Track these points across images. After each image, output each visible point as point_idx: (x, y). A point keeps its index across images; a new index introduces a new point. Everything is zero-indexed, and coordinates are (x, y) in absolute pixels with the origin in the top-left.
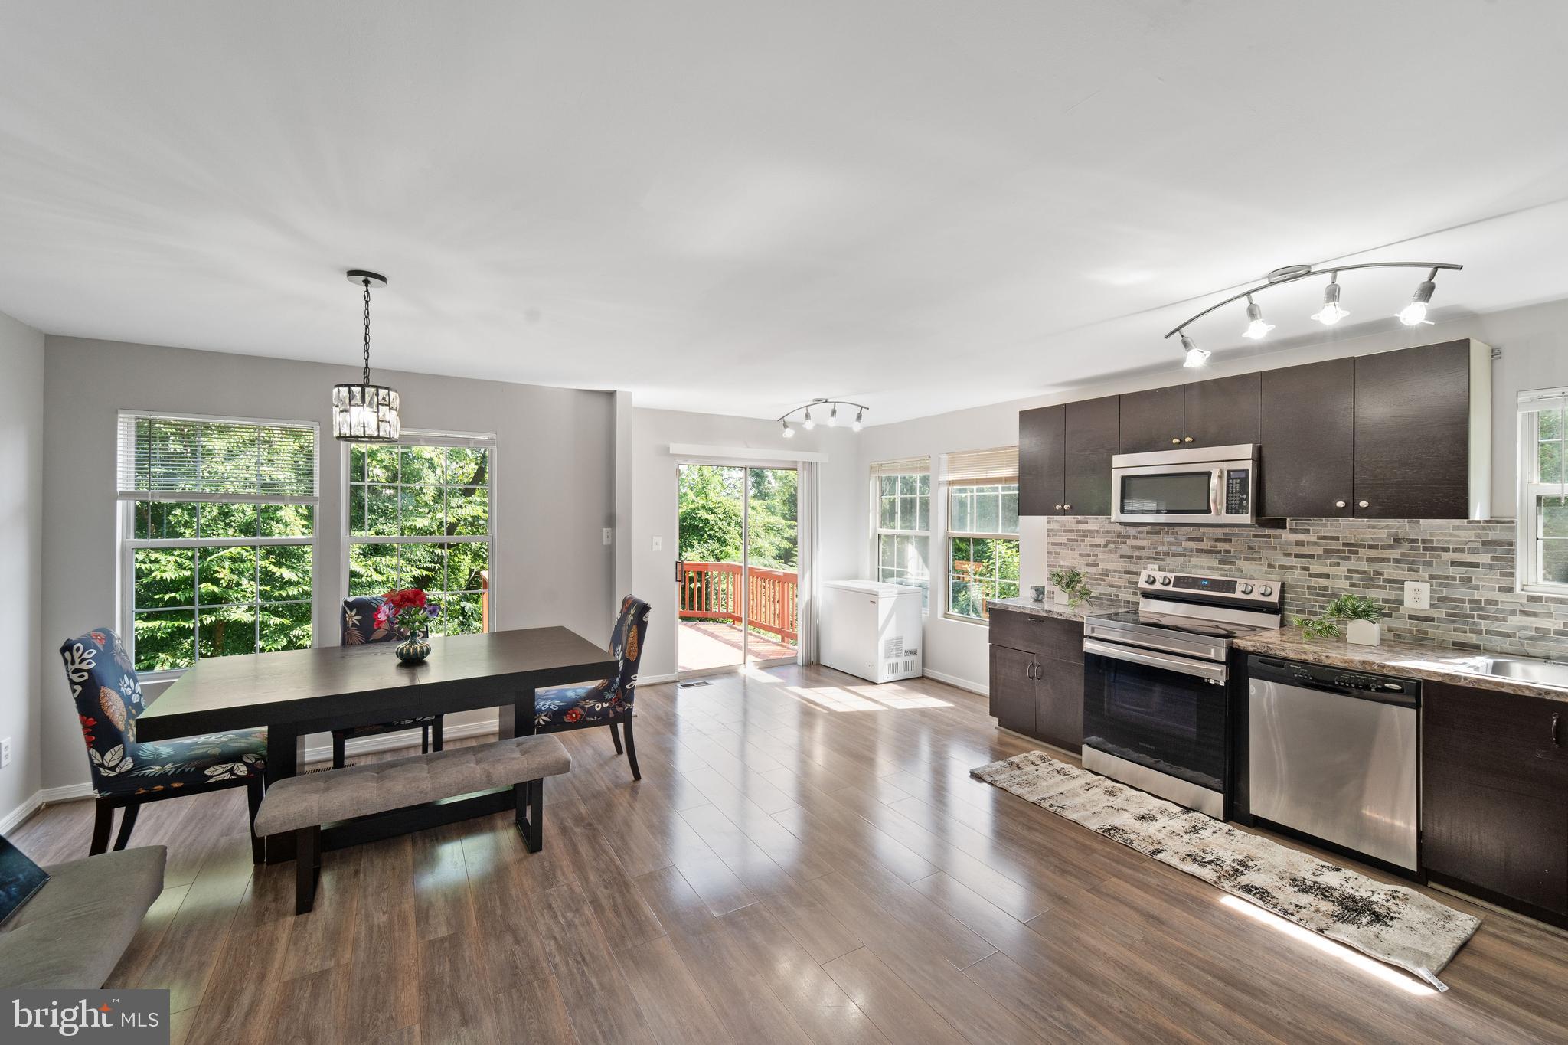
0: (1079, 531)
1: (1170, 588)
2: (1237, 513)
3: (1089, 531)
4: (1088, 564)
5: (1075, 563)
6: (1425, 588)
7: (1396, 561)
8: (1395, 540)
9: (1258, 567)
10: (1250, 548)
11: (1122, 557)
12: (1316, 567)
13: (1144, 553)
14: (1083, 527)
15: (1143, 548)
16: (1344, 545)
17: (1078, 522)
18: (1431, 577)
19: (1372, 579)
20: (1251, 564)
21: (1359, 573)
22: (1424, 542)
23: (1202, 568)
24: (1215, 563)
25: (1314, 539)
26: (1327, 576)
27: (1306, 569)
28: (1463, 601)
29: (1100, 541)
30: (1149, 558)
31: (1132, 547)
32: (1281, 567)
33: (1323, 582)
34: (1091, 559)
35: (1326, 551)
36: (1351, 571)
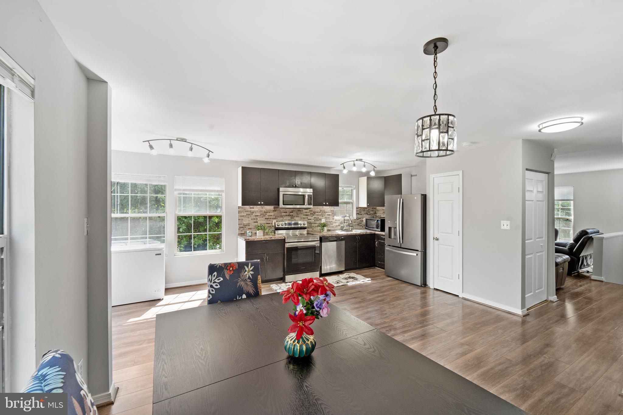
0: (251, 211)
1: (284, 226)
2: (310, 205)
3: (254, 211)
4: (254, 222)
5: (250, 222)
6: (324, 220)
7: (321, 215)
8: (320, 211)
9: (299, 219)
10: (297, 214)
11: (265, 219)
12: (309, 218)
13: (272, 217)
14: (252, 210)
15: (272, 216)
16: (314, 212)
17: (250, 208)
18: (325, 218)
19: (317, 219)
23: (287, 220)
24: (289, 218)
25: (308, 211)
26: (311, 219)
27: (307, 218)
28: (328, 222)
29: (259, 214)
30: (273, 219)
31: (269, 215)
32: (303, 218)
33: (310, 221)
34: (255, 220)
35: (310, 214)
36: (314, 218)
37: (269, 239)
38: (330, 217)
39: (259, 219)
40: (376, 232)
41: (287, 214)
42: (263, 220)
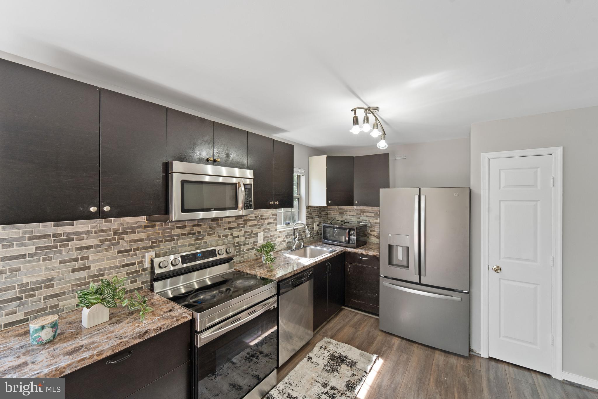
0: (60, 235)
1: (180, 266)
2: (248, 208)
3: (75, 233)
4: (74, 271)
6: (262, 234)
7: (256, 225)
8: (256, 217)
9: (214, 238)
10: (210, 228)
11: (119, 252)
12: (235, 234)
15: (141, 240)
18: (263, 230)
19: (250, 234)
20: (211, 237)
21: (247, 233)
22: (262, 216)
23: (185, 246)
24: (192, 240)
26: (238, 237)
27: (232, 235)
30: (144, 248)
31: (130, 241)
32: (223, 236)
33: (237, 240)
34: (78, 264)
35: (238, 224)
36: (245, 232)
37: (138, 341)
38: (272, 227)
39: (95, 258)
40: (347, 248)
41: (187, 230)
42: (108, 259)
